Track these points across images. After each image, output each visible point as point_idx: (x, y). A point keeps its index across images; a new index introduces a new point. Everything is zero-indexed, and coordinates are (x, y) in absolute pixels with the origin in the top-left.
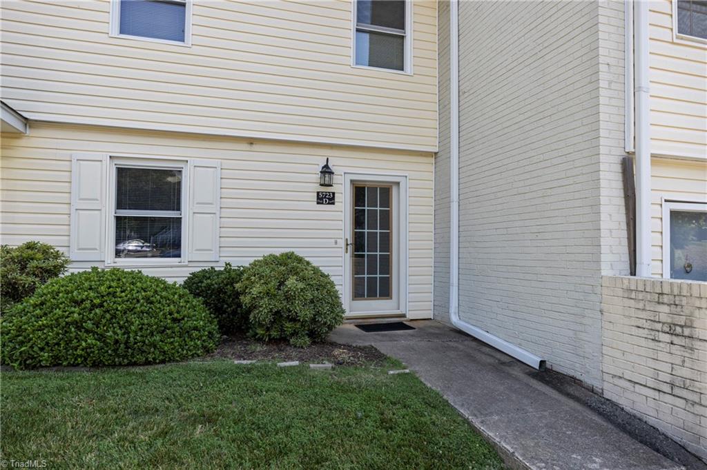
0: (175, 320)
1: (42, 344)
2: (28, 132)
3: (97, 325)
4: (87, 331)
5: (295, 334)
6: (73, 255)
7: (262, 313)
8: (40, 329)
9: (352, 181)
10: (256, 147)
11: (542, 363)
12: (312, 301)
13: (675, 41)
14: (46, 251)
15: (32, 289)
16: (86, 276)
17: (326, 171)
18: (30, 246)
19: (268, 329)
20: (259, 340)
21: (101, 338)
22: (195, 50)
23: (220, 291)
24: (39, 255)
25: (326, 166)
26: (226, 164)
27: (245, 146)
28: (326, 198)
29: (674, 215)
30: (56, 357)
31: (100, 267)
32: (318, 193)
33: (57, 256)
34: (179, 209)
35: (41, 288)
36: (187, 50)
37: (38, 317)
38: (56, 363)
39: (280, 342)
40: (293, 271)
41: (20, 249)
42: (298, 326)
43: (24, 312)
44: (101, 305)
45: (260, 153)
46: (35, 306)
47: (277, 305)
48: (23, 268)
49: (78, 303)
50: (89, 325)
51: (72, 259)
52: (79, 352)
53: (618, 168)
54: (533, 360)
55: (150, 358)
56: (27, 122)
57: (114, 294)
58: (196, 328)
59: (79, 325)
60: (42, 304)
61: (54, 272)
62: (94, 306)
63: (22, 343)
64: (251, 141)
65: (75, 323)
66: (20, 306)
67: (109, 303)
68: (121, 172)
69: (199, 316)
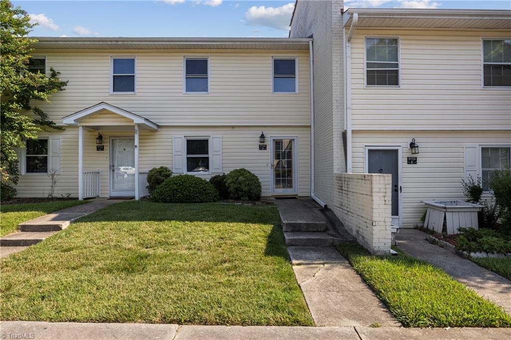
0: (204, 190)
1: (167, 195)
2: (159, 130)
3: (181, 190)
4: (179, 192)
5: (242, 196)
6: (174, 171)
7: (231, 189)
8: (167, 191)
9: (274, 140)
10: (235, 129)
11: (326, 206)
12: (248, 185)
13: (365, 88)
14: (166, 169)
15: (163, 181)
16: (178, 177)
17: (262, 136)
18: (162, 168)
19: (234, 194)
20: (232, 198)
21: (183, 194)
22: (212, 95)
23: (220, 182)
24: (165, 171)
25: (263, 135)
26: (224, 136)
27: (231, 129)
28: (263, 147)
29: (370, 151)
30: (171, 199)
31: (182, 175)
32: (260, 145)
33: (169, 171)
34: (208, 154)
35: (166, 180)
36: (209, 95)
37: (166, 188)
38: (171, 201)
39: (238, 199)
40: (242, 175)
41: (159, 169)
42: (244, 193)
43: (162, 187)
44: (182, 185)
45: (237, 131)
46: (165, 185)
47: (236, 186)
48: (160, 175)
49: (176, 184)
50: (179, 190)
51: (174, 172)
52: (177, 198)
53: (341, 136)
54: (323, 204)
55: (197, 200)
56: (159, 126)
57: (186, 182)
58: (210, 193)
59: (176, 190)
60: (167, 184)
61: (168, 176)
62: (180, 185)
63: (162, 195)
64: (233, 127)
65: (175, 189)
66: (160, 186)
67: (184, 184)
68: (188, 141)
69: (212, 189)
